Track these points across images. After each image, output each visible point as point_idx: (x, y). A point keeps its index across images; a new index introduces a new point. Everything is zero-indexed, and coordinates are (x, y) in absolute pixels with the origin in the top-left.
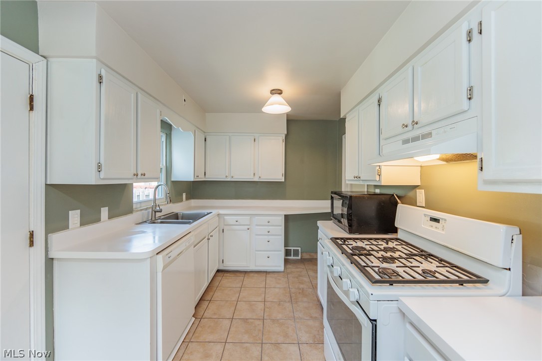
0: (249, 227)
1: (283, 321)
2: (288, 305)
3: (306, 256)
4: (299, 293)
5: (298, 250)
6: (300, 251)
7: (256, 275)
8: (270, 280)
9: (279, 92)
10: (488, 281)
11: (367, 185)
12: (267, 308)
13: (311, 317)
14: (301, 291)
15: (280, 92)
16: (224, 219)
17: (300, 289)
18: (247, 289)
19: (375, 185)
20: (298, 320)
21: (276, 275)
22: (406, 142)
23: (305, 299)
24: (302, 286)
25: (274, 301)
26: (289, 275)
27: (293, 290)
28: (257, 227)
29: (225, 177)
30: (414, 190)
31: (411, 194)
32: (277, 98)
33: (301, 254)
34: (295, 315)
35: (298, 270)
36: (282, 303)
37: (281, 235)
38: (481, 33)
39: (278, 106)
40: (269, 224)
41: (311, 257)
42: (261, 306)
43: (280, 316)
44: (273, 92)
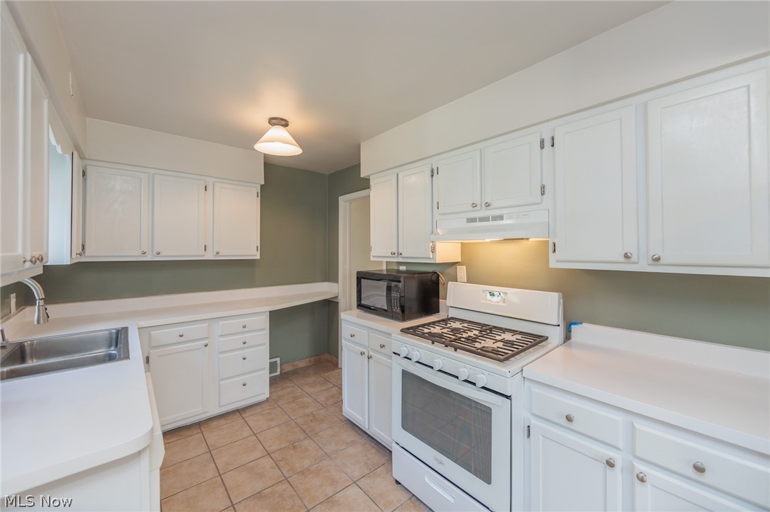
0: (206, 342)
1: (316, 466)
2: (306, 443)
3: (288, 368)
4: (311, 421)
5: (276, 362)
6: (279, 362)
7: (222, 422)
8: (253, 419)
9: (283, 123)
10: (547, 338)
11: (387, 262)
12: (281, 460)
13: (347, 443)
14: (312, 418)
15: (285, 123)
16: (150, 336)
17: (308, 415)
18: (223, 448)
19: (397, 262)
20: (334, 456)
21: (259, 409)
22: (471, 220)
23: (324, 426)
24: (308, 411)
25: (283, 446)
26: (278, 403)
27: (300, 421)
28: (222, 339)
29: (139, 253)
30: (454, 266)
31: (450, 270)
32: (278, 131)
33: (281, 367)
34: (326, 451)
35: (288, 390)
36: (297, 444)
37: (264, 344)
38: (553, 146)
39: (281, 144)
40: (246, 329)
41: (295, 368)
42: (267, 463)
43: (306, 463)
44: (273, 121)
